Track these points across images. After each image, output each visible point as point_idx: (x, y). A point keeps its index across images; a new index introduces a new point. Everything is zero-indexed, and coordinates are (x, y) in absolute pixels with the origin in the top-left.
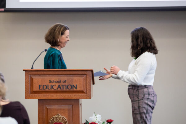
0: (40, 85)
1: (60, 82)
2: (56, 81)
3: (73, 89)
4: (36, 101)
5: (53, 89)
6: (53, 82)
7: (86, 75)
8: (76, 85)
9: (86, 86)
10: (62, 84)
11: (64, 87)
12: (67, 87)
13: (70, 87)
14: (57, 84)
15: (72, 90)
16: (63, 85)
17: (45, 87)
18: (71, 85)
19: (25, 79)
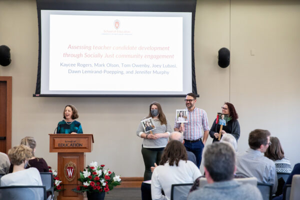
0: (59, 144)
3: (80, 146)
4: (56, 154)
5: (67, 146)
6: (67, 142)
7: (88, 137)
8: (82, 144)
9: (88, 144)
10: (73, 143)
12: (76, 145)
13: (78, 145)
14: (70, 143)
17: (62, 145)
19: (50, 140)
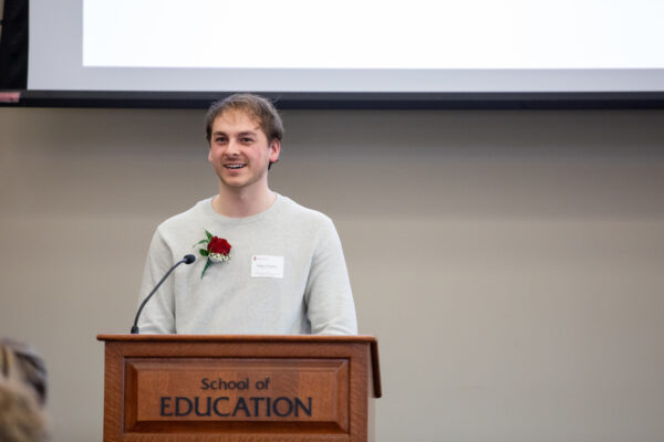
0: (163, 399)
1: (246, 386)
2: (227, 381)
3: (297, 415)
5: (217, 412)
6: (215, 385)
7: (349, 358)
8: (310, 399)
9: (349, 402)
10: (253, 392)
11: (263, 406)
12: (272, 406)
13: (283, 407)
14: (233, 396)
15: (292, 418)
16: (256, 400)
17: (184, 407)
18: (287, 399)
19: (106, 375)
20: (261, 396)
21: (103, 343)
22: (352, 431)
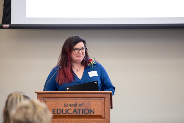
0: (53, 109)
1: (76, 106)
2: (71, 104)
3: (90, 114)
5: (68, 113)
6: (68, 105)
7: (105, 98)
8: (94, 109)
9: (105, 110)
10: (78, 107)
11: (81, 111)
12: (83, 111)
13: (86, 111)
14: (73, 108)
16: (79, 109)
17: (59, 111)
18: (88, 109)
20: (80, 108)
21: (37, 94)
22: (106, 118)
